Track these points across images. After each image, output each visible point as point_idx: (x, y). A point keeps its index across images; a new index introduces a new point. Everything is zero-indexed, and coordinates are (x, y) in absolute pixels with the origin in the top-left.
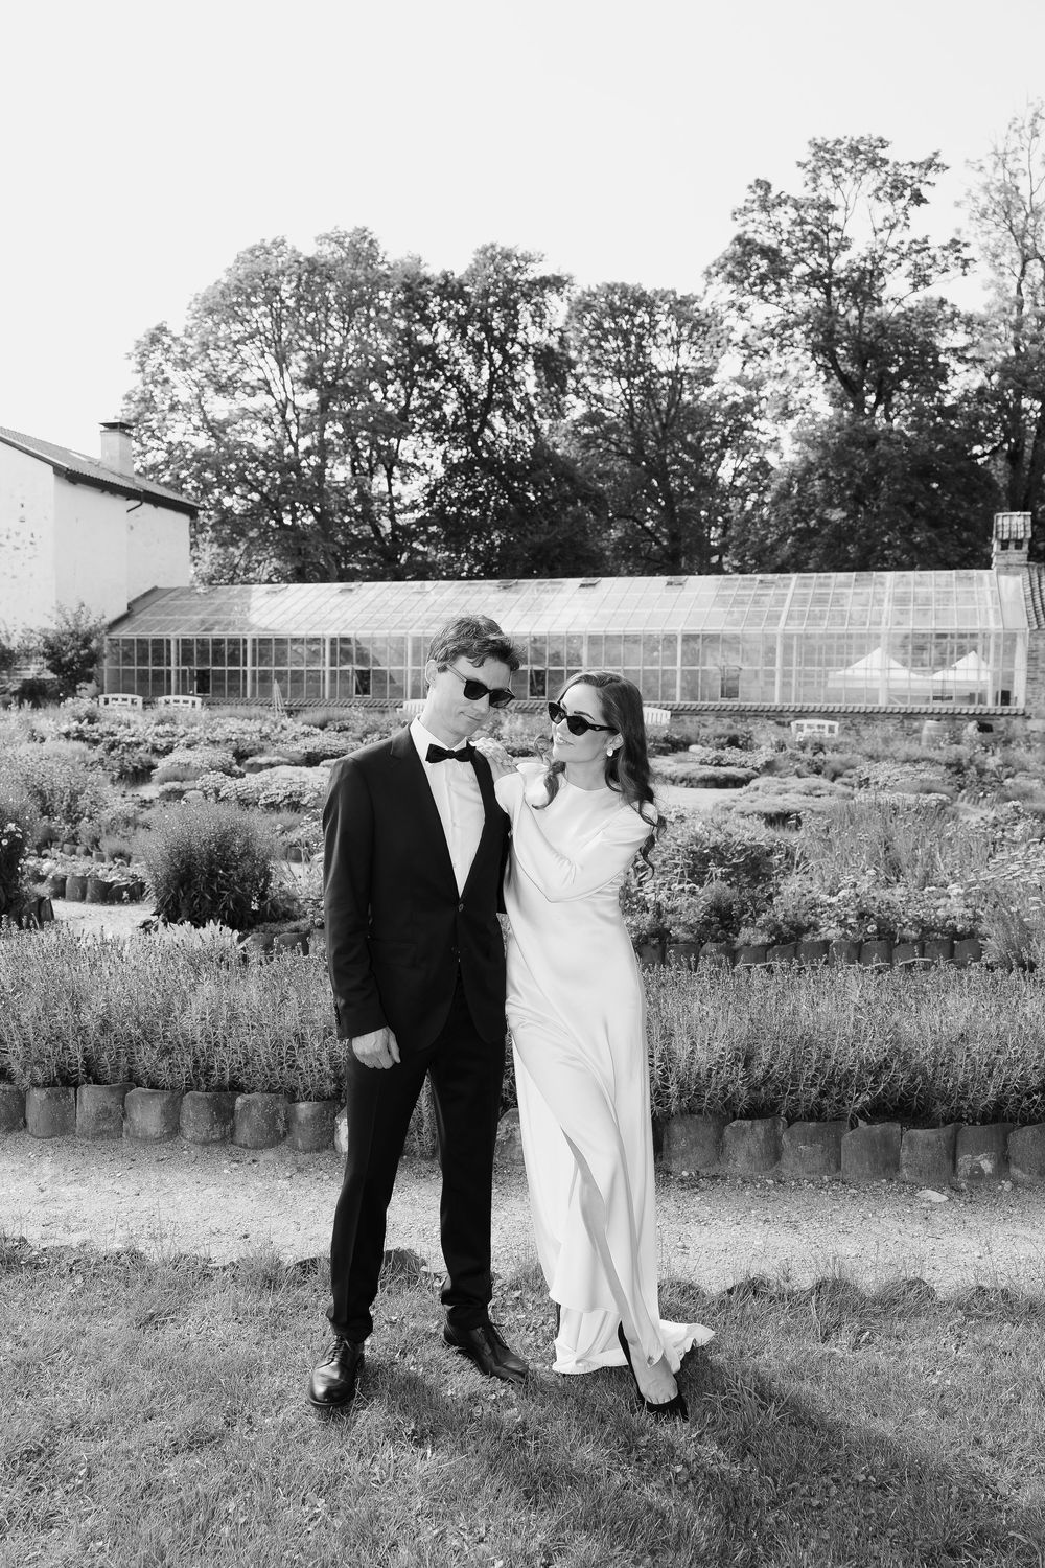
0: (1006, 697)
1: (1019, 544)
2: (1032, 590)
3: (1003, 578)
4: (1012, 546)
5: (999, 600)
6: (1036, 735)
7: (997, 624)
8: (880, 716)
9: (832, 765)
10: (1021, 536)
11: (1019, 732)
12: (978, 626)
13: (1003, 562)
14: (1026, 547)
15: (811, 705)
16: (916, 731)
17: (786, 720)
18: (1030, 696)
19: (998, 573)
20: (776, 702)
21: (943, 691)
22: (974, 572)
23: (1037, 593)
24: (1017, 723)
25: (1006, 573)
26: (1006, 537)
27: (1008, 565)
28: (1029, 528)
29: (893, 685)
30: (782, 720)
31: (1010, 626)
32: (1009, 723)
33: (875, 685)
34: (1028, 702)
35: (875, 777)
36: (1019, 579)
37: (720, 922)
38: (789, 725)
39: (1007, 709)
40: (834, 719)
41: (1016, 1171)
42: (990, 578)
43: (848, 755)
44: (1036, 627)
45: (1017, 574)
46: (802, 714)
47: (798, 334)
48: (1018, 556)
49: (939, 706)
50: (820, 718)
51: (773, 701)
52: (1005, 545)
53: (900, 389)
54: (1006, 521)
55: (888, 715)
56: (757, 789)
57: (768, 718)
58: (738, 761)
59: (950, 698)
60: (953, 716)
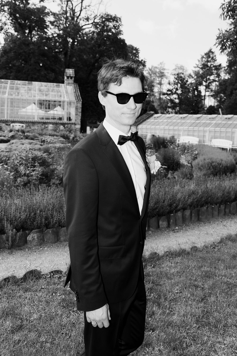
0: (70, 119)
1: (71, 78)
2: (76, 90)
3: (68, 86)
4: (70, 78)
5: (67, 92)
6: (78, 129)
7: (67, 99)
8: (36, 123)
9: (31, 137)
10: (72, 75)
11: (74, 128)
12: (62, 99)
13: (67, 82)
14: (73, 79)
15: (16, 119)
16: (47, 128)
17: (9, 124)
18: (76, 119)
19: (66, 85)
20: (6, 118)
21: (54, 117)
22: (60, 84)
23: (77, 91)
24: (73, 126)
25: (68, 85)
26: (68, 75)
27: (69, 83)
28: (74, 74)
29: (40, 114)
30: (7, 123)
31: (71, 100)
32: (71, 126)
33: (34, 114)
34: (76, 120)
35: (46, 140)
36: (72, 87)
37: (45, 178)
38: (10, 125)
39: (70, 122)
40: (23, 123)
41: (151, 229)
42: (64, 86)
43: (34, 134)
44: (77, 100)
45: (71, 86)
46: (13, 122)
47: (6, 8)
48: (71, 81)
49: (53, 121)
50: (19, 123)
51: (4, 117)
52: (68, 77)
53: (35, 30)
54: (68, 71)
55: (39, 123)
56: (13, 143)
57: (3, 123)
58: (3, 135)
59: (55, 119)
60: (56, 124)
